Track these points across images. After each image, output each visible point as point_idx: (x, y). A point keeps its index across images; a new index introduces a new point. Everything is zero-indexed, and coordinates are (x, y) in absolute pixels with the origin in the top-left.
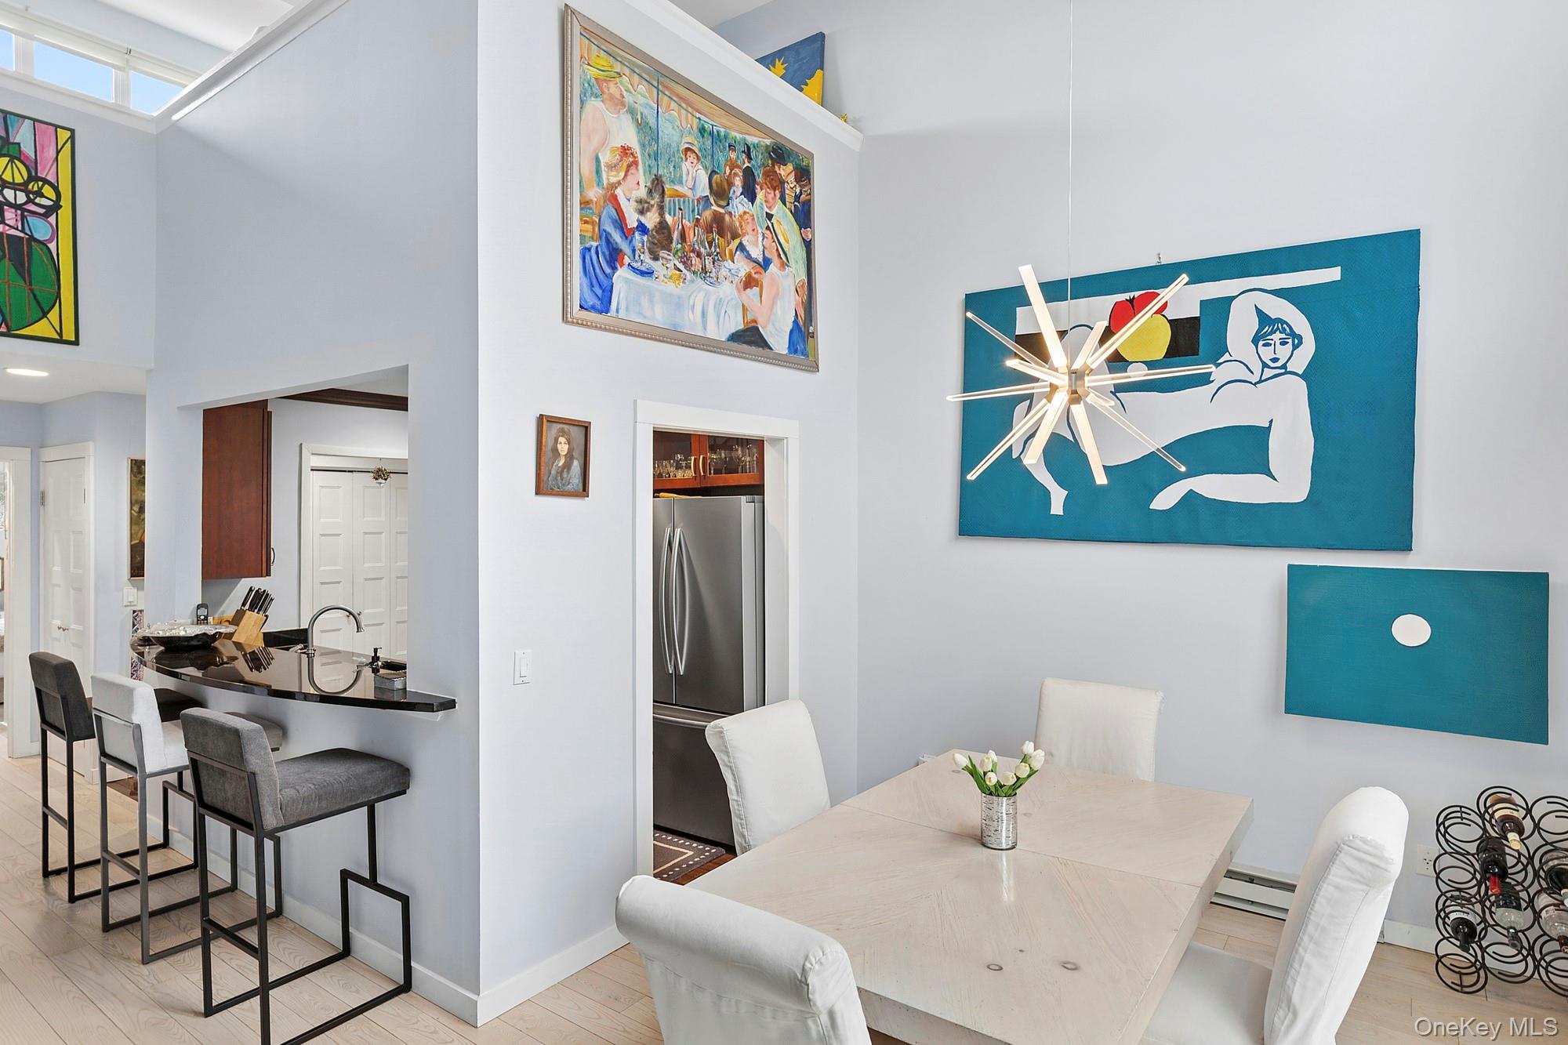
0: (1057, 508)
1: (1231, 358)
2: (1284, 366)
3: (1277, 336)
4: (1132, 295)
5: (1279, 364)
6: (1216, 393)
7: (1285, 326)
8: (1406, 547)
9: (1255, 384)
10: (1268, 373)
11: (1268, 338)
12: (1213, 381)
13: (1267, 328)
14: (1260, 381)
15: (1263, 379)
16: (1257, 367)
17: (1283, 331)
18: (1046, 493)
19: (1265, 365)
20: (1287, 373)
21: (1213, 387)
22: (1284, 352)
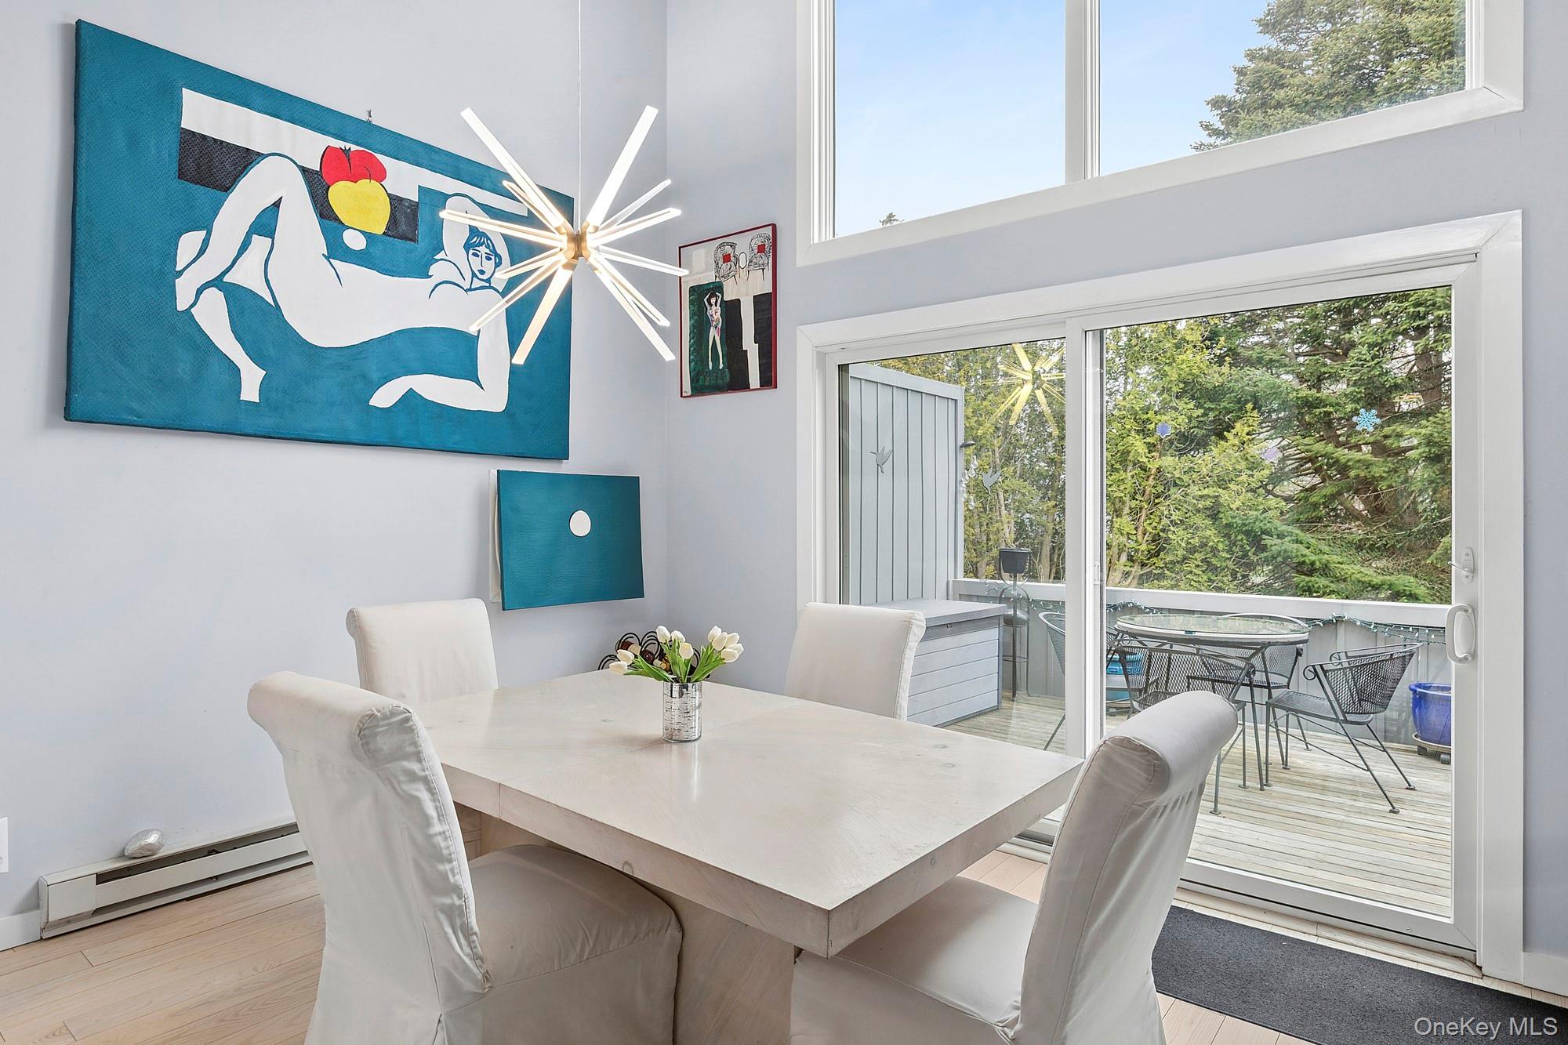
0: (250, 391)
1: (445, 257)
2: (488, 280)
3: (483, 250)
4: (348, 145)
5: (485, 277)
6: (433, 290)
7: (489, 242)
8: (563, 455)
9: (466, 291)
10: (477, 283)
11: (477, 248)
12: (431, 276)
13: (475, 239)
14: (470, 289)
15: (473, 287)
16: (468, 275)
17: (488, 247)
18: (235, 371)
19: (474, 275)
20: (490, 287)
21: (431, 282)
22: (489, 266)
